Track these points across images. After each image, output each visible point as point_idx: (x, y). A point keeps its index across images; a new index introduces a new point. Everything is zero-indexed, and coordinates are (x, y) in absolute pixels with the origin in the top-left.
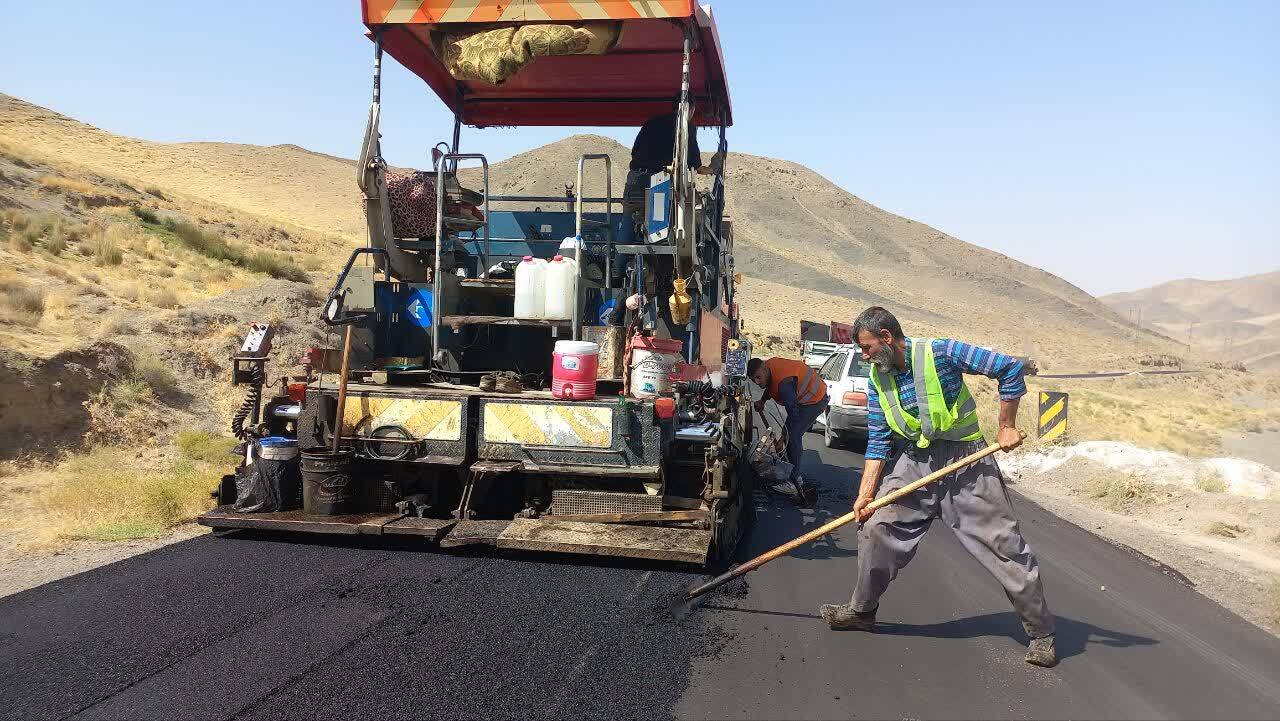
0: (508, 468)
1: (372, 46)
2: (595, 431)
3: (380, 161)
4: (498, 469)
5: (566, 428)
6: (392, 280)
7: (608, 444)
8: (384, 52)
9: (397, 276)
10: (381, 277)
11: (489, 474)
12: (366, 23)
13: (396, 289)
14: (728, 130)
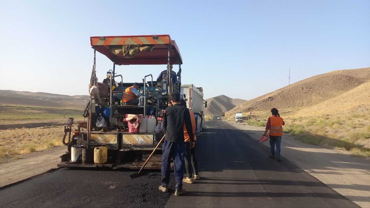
0: (129, 150)
1: (93, 50)
2: (149, 140)
3: (96, 78)
4: (126, 150)
5: (142, 140)
6: (99, 105)
7: (152, 143)
8: (96, 51)
9: (100, 105)
10: (97, 105)
11: (124, 152)
12: (92, 45)
13: (101, 107)
14: (181, 65)
